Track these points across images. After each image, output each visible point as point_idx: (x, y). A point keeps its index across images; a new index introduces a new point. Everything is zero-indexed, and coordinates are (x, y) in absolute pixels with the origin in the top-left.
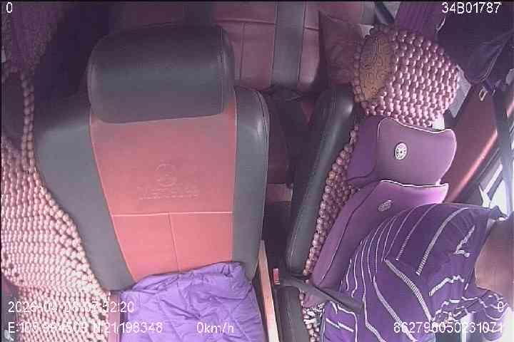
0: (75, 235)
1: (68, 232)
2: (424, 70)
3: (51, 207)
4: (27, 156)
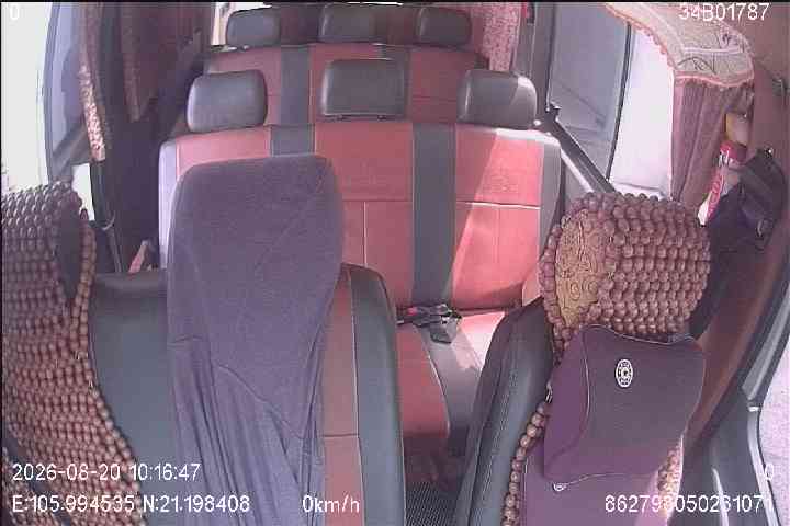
2: (656, 258)
3: (103, 422)
4: (78, 330)
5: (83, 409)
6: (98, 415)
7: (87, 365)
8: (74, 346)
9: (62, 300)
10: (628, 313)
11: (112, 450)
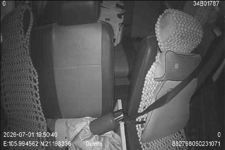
0: (37, 80)
1: (35, 78)
2: (187, 29)
3: (31, 66)
4: (26, 41)
5: (26, 62)
6: (30, 64)
7: (28, 50)
8: (25, 46)
9: (23, 33)
10: (179, 41)
11: (32, 73)
